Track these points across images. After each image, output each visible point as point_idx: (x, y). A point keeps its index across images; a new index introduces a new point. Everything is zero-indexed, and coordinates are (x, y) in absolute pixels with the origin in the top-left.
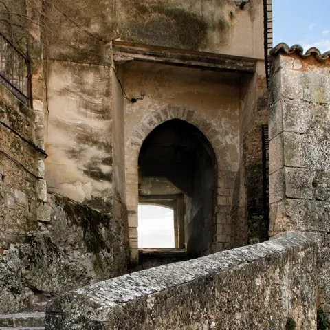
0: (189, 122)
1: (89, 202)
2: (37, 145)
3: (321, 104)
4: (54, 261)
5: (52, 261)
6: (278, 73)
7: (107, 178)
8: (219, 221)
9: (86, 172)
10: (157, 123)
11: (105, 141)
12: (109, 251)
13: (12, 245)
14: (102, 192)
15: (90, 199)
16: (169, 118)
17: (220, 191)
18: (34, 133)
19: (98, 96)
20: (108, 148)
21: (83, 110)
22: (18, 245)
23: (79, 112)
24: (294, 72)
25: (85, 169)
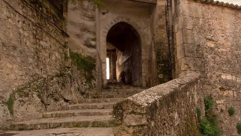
0: (128, 23)
1: (86, 58)
2: (65, 32)
3: (197, 18)
4: (73, 85)
5: (72, 85)
6: (179, 5)
7: (94, 47)
8: (143, 67)
9: (84, 44)
10: (114, 23)
11: (93, 31)
12: (95, 80)
13: (54, 78)
14: (92, 53)
15: (86, 56)
16: (119, 21)
17: (142, 53)
18: (64, 27)
19: (90, 11)
20: (94, 34)
21: (83, 17)
22: (57, 78)
23: (81, 18)
24: (186, 4)
25: (84, 43)
